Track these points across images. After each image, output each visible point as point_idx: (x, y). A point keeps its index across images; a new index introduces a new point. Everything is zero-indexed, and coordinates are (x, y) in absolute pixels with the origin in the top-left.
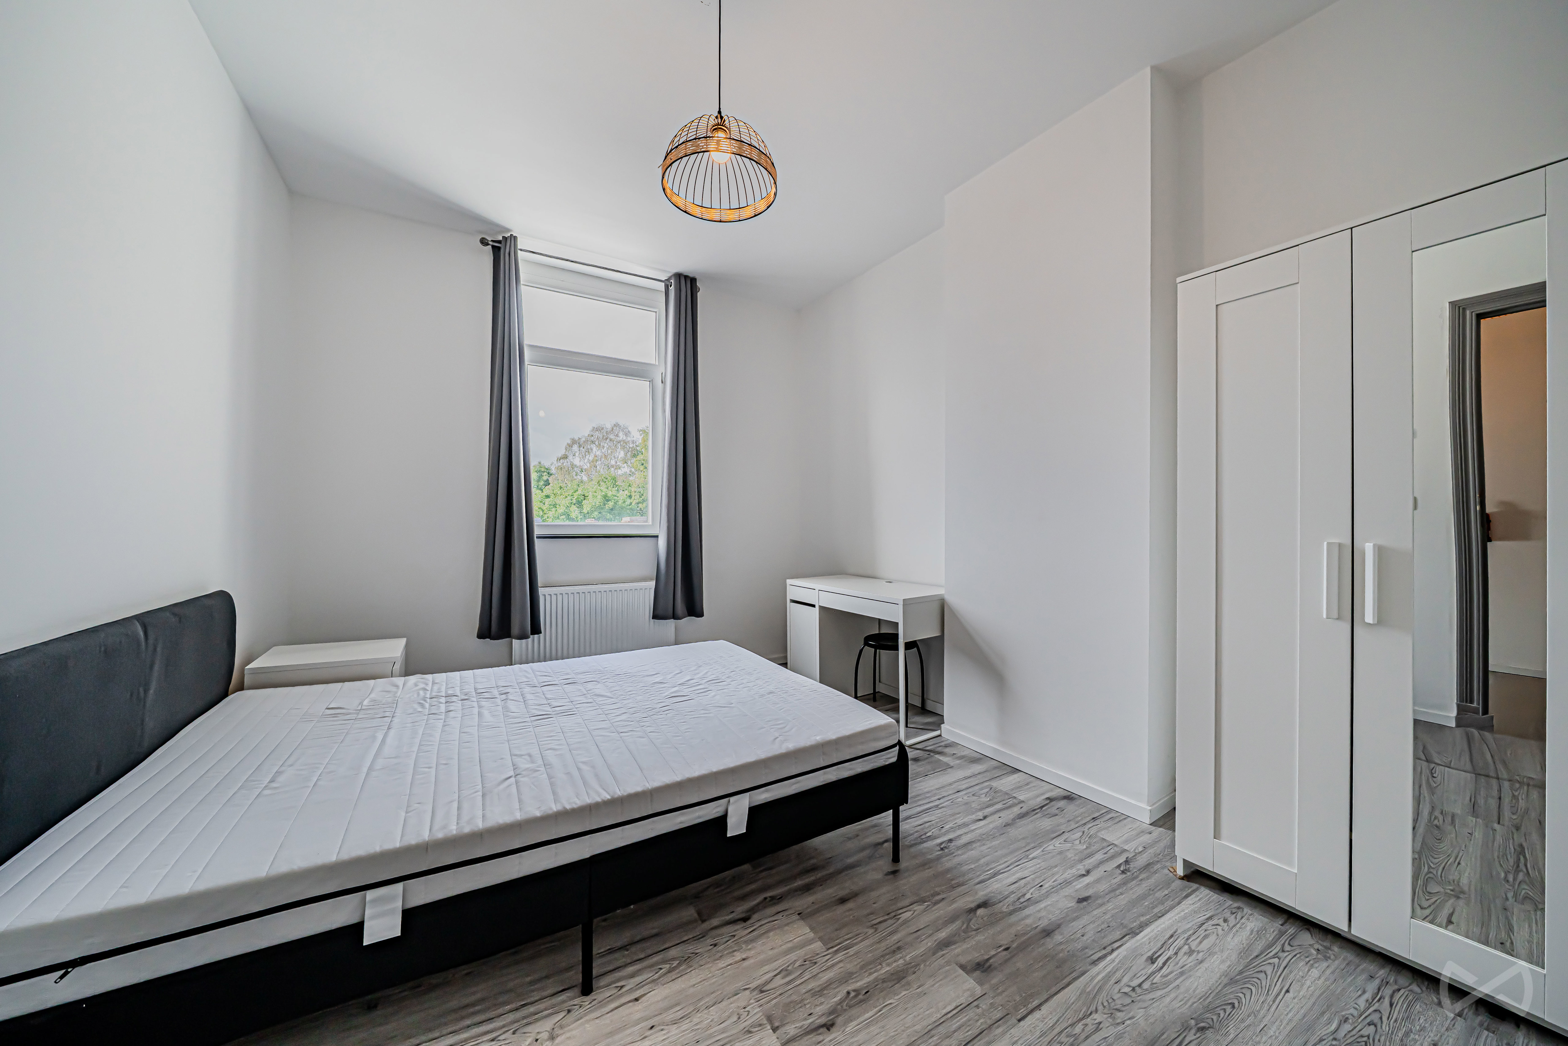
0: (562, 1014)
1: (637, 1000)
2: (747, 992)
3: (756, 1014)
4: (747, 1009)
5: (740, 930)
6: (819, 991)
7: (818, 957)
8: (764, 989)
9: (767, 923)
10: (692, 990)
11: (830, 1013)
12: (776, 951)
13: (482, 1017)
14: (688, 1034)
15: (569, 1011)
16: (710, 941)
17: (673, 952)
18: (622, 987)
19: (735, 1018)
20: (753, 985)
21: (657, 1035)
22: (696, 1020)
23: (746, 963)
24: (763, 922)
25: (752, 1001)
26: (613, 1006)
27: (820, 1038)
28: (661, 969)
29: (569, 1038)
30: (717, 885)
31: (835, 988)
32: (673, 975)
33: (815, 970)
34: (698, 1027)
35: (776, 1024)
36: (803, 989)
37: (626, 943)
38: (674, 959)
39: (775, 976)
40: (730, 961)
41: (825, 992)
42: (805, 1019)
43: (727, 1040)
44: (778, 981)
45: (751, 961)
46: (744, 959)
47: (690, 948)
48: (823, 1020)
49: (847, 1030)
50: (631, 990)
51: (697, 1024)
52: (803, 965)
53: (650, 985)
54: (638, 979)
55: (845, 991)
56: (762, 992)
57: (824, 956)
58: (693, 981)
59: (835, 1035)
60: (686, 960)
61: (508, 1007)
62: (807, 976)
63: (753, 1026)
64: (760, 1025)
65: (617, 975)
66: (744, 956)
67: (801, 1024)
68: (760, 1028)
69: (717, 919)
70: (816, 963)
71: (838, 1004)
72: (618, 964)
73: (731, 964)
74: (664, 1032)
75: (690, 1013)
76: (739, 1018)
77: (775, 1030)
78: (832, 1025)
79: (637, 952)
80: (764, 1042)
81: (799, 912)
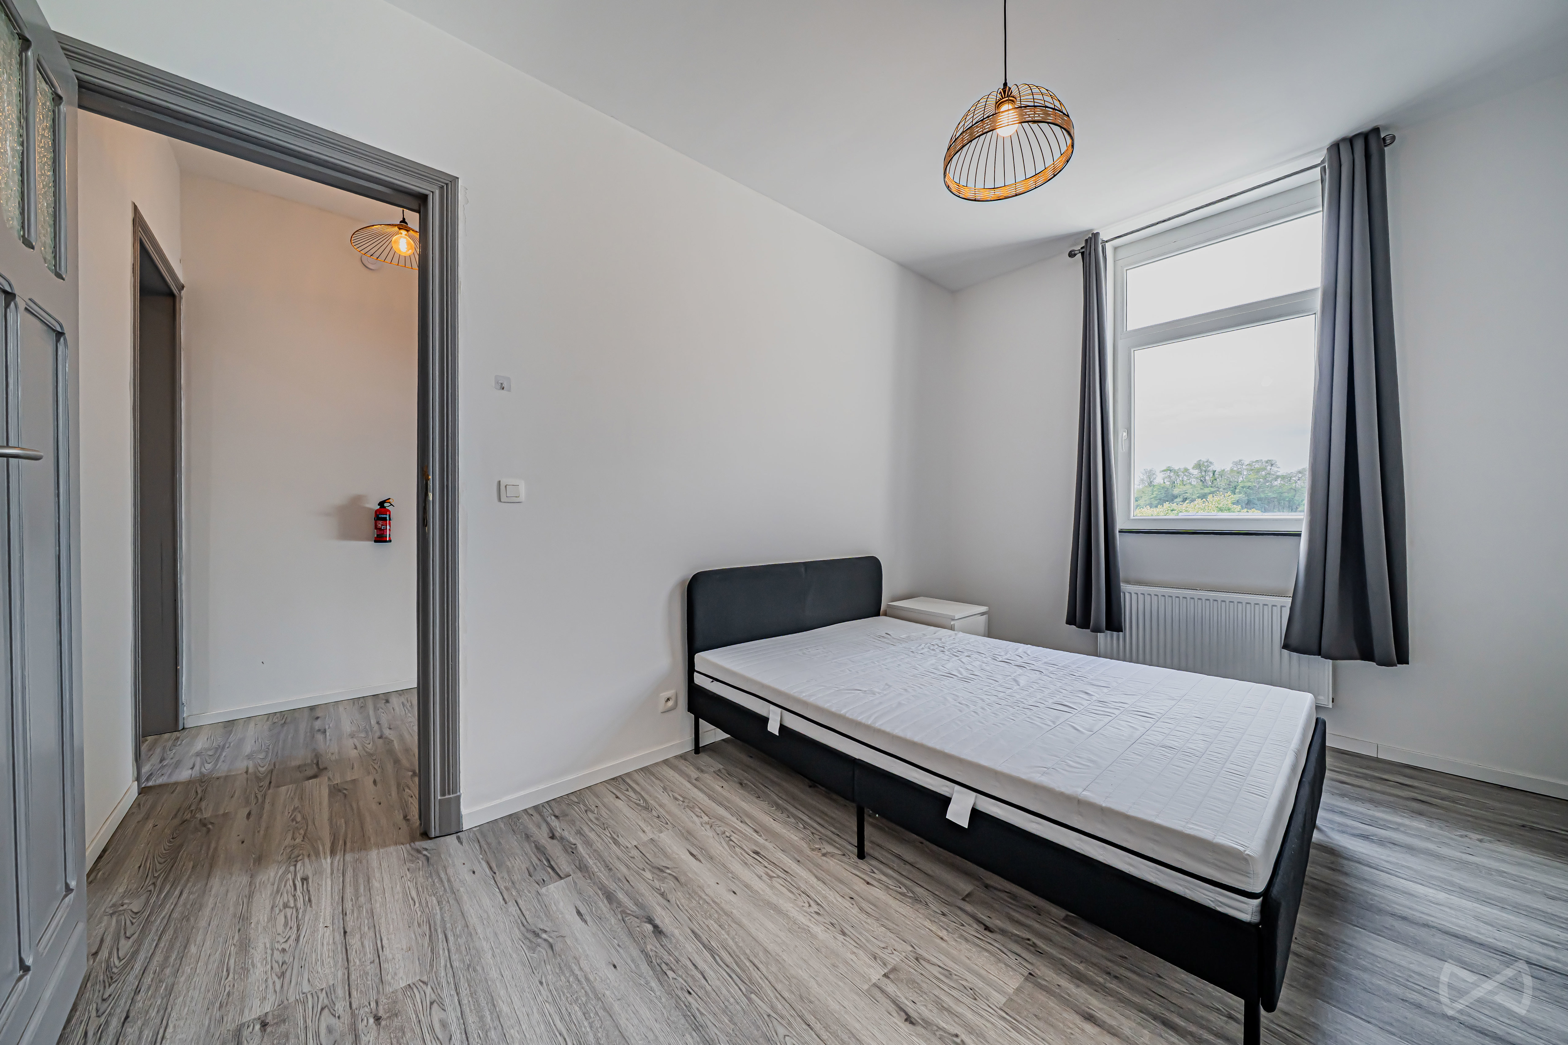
0: (840, 853)
1: (868, 883)
2: (911, 949)
3: (894, 960)
4: (894, 952)
5: (972, 929)
6: (943, 1007)
7: (986, 1001)
8: (921, 961)
9: (998, 948)
10: (893, 912)
11: (923, 1020)
12: (968, 961)
13: (822, 822)
14: (856, 919)
15: (844, 855)
16: (945, 910)
17: (919, 890)
18: (874, 872)
19: (883, 945)
20: (919, 951)
21: (848, 903)
22: (869, 921)
23: (939, 941)
24: (996, 945)
25: (904, 954)
26: (858, 873)
27: (895, 1014)
28: (900, 888)
29: (827, 862)
30: (1014, 897)
31: (955, 1022)
32: (899, 896)
33: (969, 1001)
34: (864, 924)
35: (891, 976)
36: (937, 992)
37: (909, 862)
38: (913, 892)
39: (939, 966)
40: (934, 928)
41: (945, 1012)
42: (907, 999)
43: (862, 945)
44: (935, 971)
45: (943, 944)
46: (942, 938)
47: (930, 899)
48: (913, 1014)
49: (914, 1037)
50: (874, 879)
51: (866, 922)
52: (965, 988)
53: (883, 886)
54: (883, 878)
55: (956, 1032)
56: (917, 959)
57: (990, 1007)
58: (900, 910)
59: (905, 1027)
60: (917, 900)
61: (833, 830)
62: (954, 993)
63: (882, 959)
64: (885, 964)
65: (881, 866)
66: (945, 938)
67: (900, 995)
68: (882, 965)
69: (973, 909)
70: (975, 999)
71: (937, 1027)
72: (891, 864)
73: (931, 931)
74: (851, 906)
75: (872, 916)
76: (884, 948)
77: (885, 975)
78: (912, 1023)
79: (906, 869)
80: (871, 970)
81: (1033, 973)
